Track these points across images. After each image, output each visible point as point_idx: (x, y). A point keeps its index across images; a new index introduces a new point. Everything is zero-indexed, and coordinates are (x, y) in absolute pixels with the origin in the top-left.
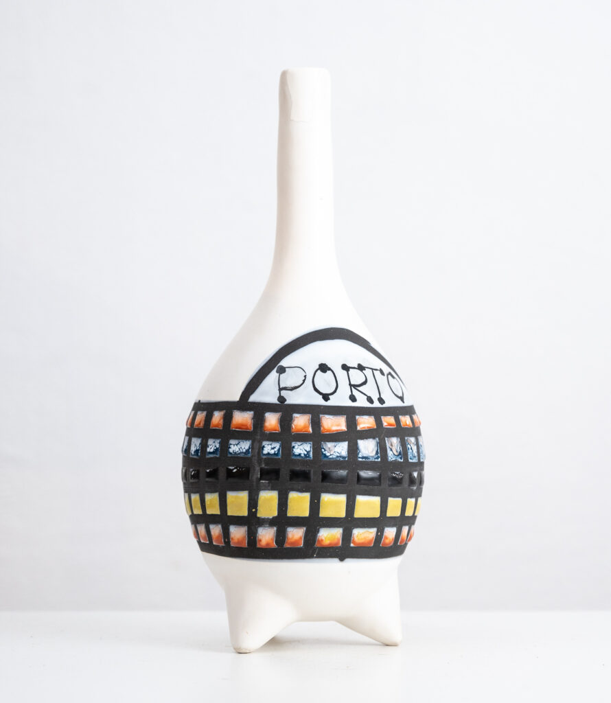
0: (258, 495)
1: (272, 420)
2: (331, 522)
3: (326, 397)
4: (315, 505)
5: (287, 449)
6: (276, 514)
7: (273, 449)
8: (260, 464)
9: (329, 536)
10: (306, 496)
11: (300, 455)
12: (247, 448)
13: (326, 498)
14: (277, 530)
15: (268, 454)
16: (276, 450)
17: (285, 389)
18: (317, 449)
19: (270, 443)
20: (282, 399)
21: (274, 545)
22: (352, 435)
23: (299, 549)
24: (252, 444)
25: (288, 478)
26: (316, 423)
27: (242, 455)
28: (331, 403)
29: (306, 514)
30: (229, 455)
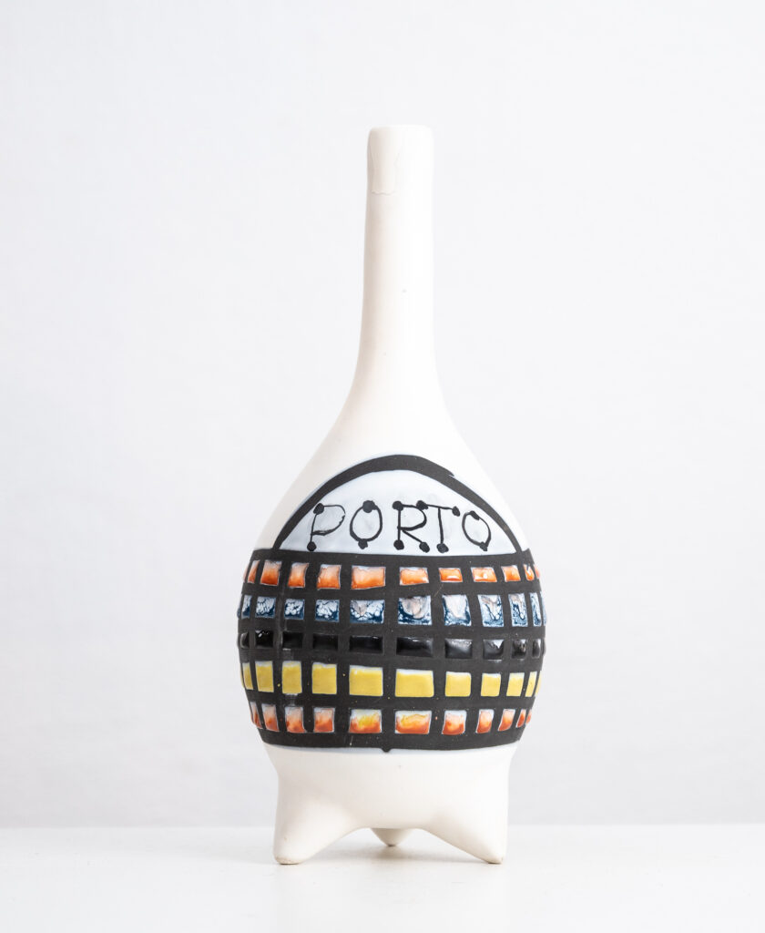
0: (281, 666)
1: (298, 572)
2: (366, 702)
3: (363, 543)
4: (343, 680)
5: (311, 609)
6: (300, 691)
7: (295, 608)
8: (282, 626)
9: (363, 719)
10: (333, 668)
11: (323, 616)
12: (271, 607)
13: (356, 671)
14: (304, 711)
15: (290, 615)
16: (298, 609)
17: (318, 533)
18: (345, 610)
19: (293, 601)
20: (312, 546)
21: (303, 730)
22: (392, 592)
23: (330, 736)
24: (276, 603)
25: (311, 645)
26: (346, 576)
27: (266, 616)
28: (367, 551)
29: (334, 691)
30: (256, 616)
